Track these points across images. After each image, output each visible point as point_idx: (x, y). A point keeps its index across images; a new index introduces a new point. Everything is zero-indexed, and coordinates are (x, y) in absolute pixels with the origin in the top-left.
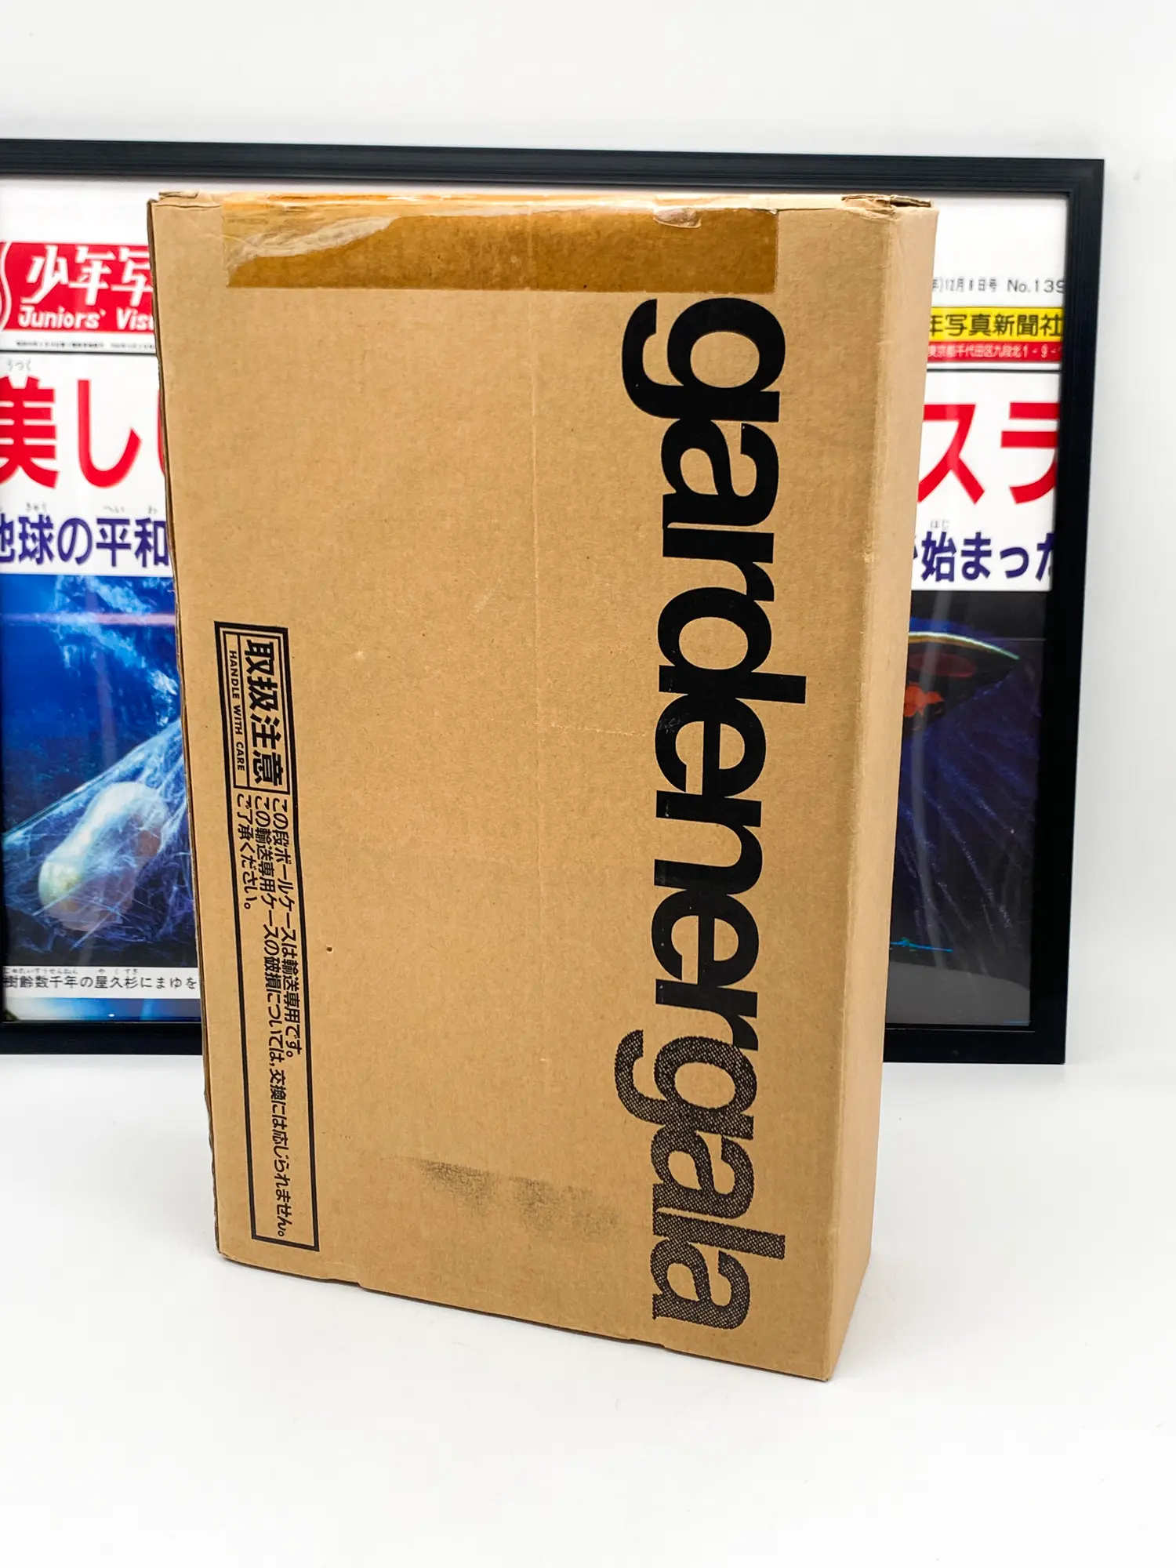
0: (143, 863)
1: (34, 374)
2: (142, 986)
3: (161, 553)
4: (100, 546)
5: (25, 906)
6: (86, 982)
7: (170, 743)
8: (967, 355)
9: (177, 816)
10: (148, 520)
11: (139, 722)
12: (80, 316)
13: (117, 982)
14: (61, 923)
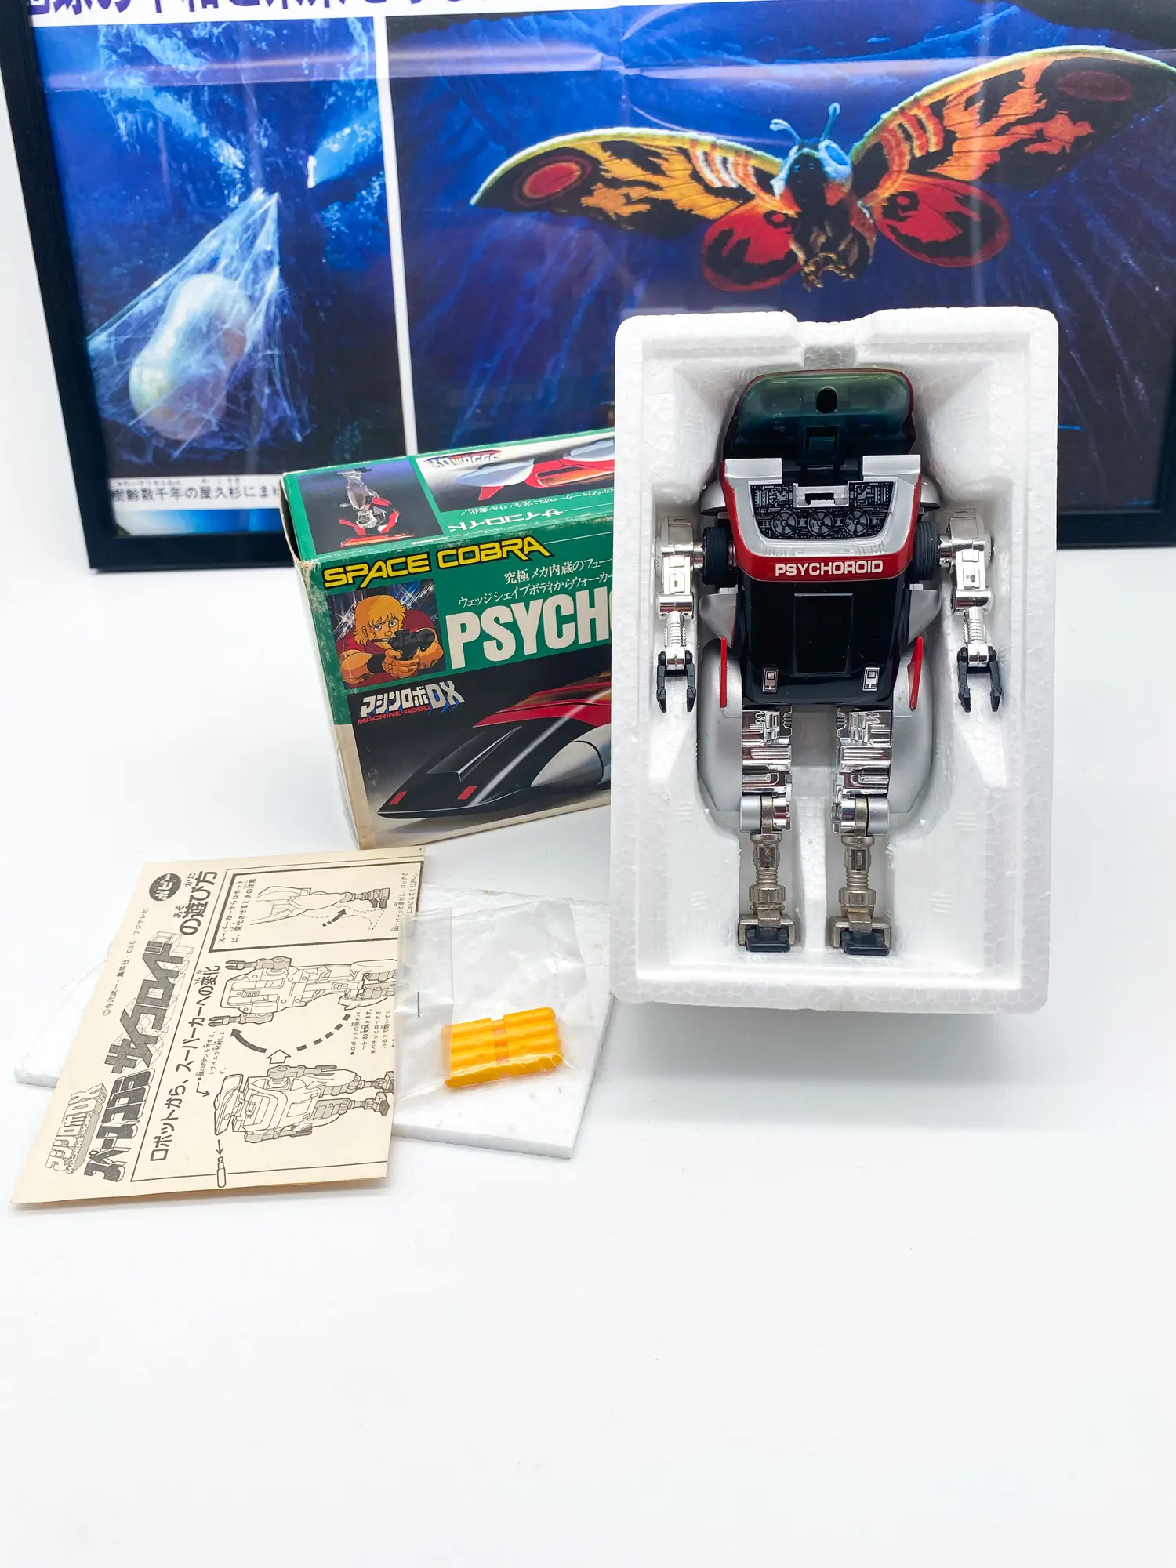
0: (231, 364)
2: (247, 495)
5: (120, 414)
6: (191, 493)
7: (244, 226)
9: (260, 310)
11: (209, 203)
13: (221, 493)
14: (157, 432)
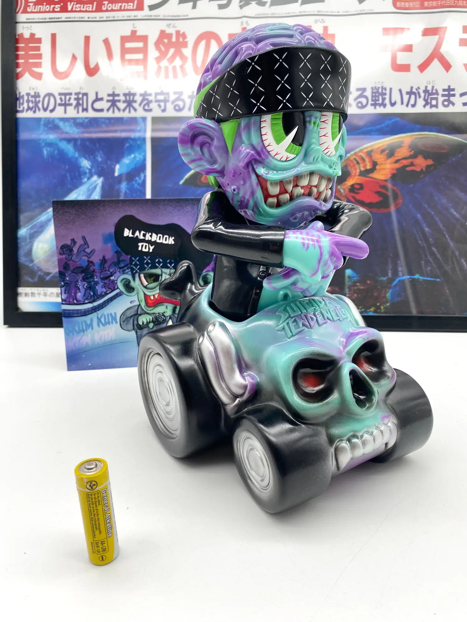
1: (33, 32)
3: (85, 107)
4: (60, 105)
5: (27, 261)
6: (52, 295)
8: (442, 5)
10: (79, 93)
11: (75, 181)
12: (52, 6)
14: (41, 269)
